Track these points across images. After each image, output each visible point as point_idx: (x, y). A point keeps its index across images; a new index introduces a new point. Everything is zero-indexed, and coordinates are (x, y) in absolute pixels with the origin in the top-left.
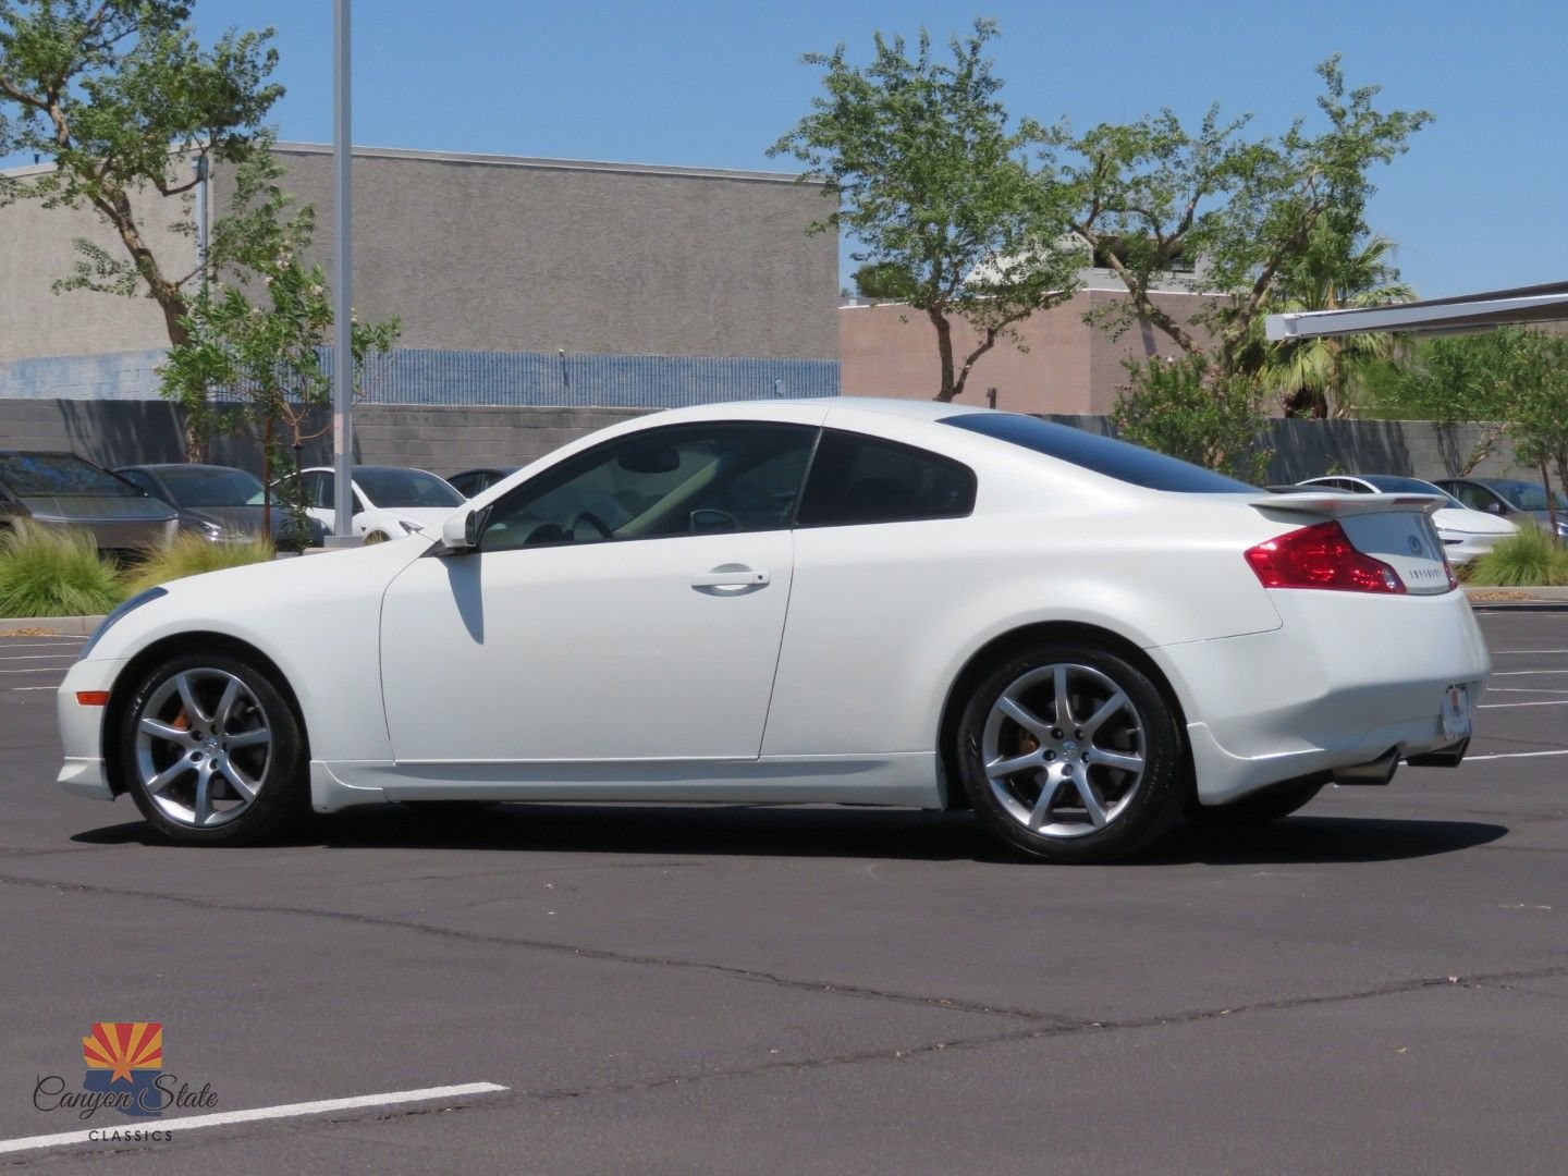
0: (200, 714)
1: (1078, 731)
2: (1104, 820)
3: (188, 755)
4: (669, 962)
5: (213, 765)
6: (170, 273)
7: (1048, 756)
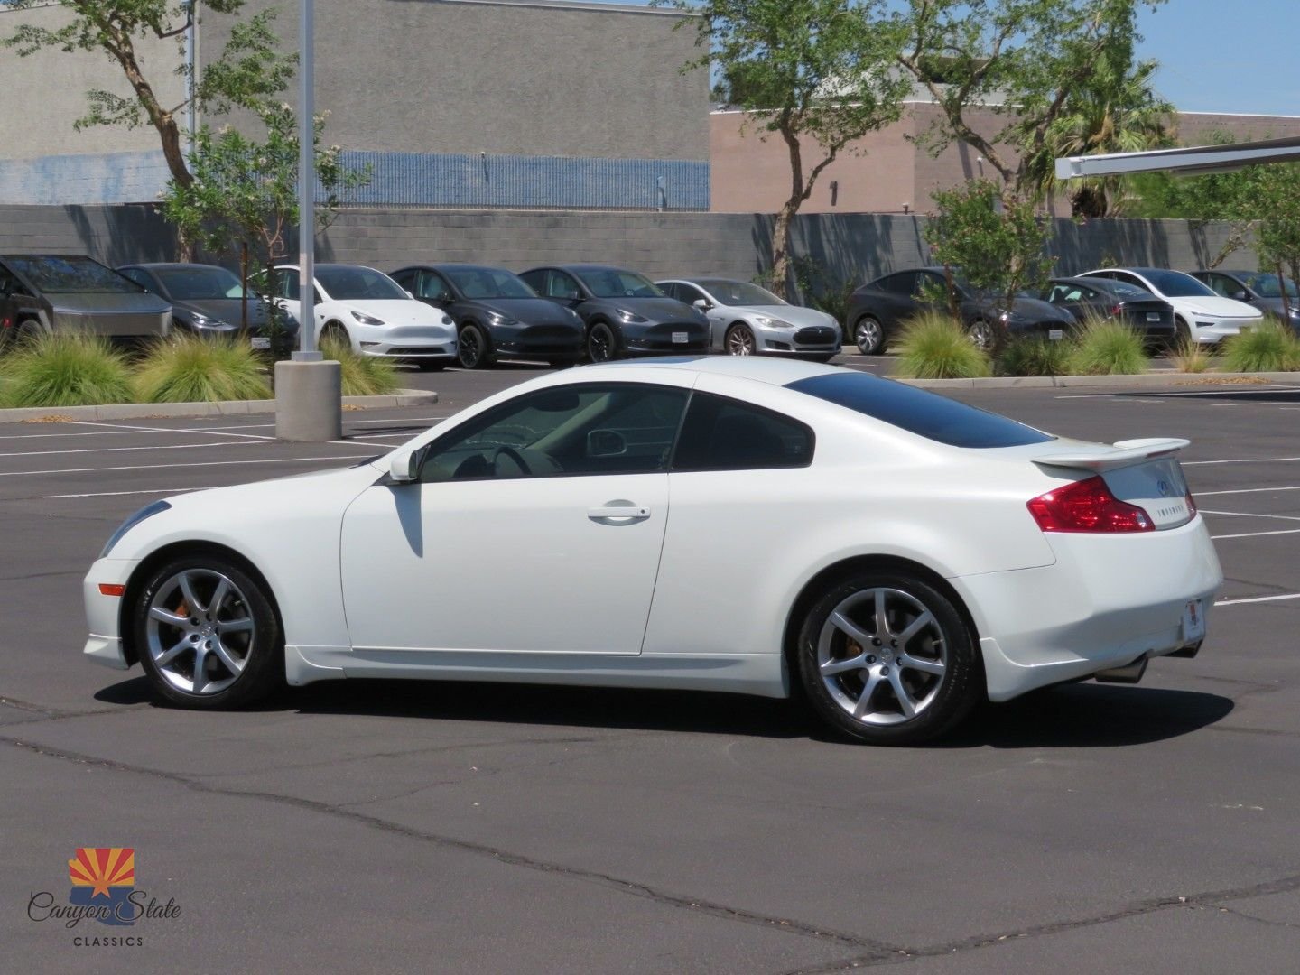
0: (197, 605)
1: (893, 641)
2: (913, 712)
3: (188, 637)
4: (569, 871)
5: (208, 645)
6: (165, 102)
7: (870, 660)
